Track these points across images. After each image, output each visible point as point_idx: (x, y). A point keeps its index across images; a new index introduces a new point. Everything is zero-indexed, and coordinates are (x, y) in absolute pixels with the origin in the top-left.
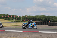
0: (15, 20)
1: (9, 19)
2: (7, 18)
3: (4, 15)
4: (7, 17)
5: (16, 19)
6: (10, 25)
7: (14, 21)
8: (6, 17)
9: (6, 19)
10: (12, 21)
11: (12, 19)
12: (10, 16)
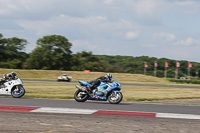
0: (189, 78)
1: (170, 75)
2: (161, 71)
3: (151, 61)
4: (163, 69)
5: (193, 75)
6: (172, 96)
7: (188, 82)
8: (159, 68)
9: (160, 75)
10: (181, 82)
11: (180, 76)
12: (172, 63)
